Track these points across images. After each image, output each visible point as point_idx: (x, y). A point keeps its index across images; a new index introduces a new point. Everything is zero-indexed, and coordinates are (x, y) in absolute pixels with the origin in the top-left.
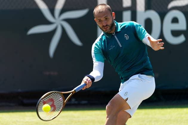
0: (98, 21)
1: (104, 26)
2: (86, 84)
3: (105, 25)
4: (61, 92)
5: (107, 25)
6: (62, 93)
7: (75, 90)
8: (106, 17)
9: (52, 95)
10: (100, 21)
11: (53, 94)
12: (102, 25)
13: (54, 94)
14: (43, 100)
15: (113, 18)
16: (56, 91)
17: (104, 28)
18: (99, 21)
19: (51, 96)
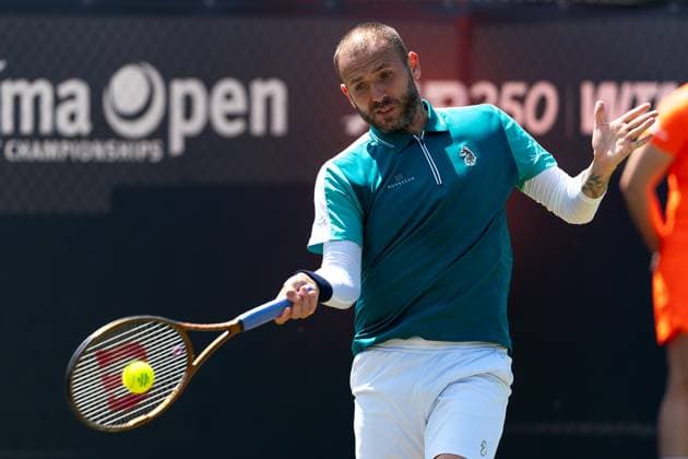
0: (355, 85)
1: (376, 105)
2: (289, 303)
3: (379, 100)
4: (180, 323)
5: (387, 101)
6: (185, 327)
7: (240, 322)
8: (381, 68)
9: (139, 331)
10: (361, 87)
11: (144, 329)
12: (368, 100)
13: (149, 327)
14: (99, 348)
15: (413, 75)
16: (158, 318)
17: (379, 112)
18: (357, 89)
19: (135, 333)
